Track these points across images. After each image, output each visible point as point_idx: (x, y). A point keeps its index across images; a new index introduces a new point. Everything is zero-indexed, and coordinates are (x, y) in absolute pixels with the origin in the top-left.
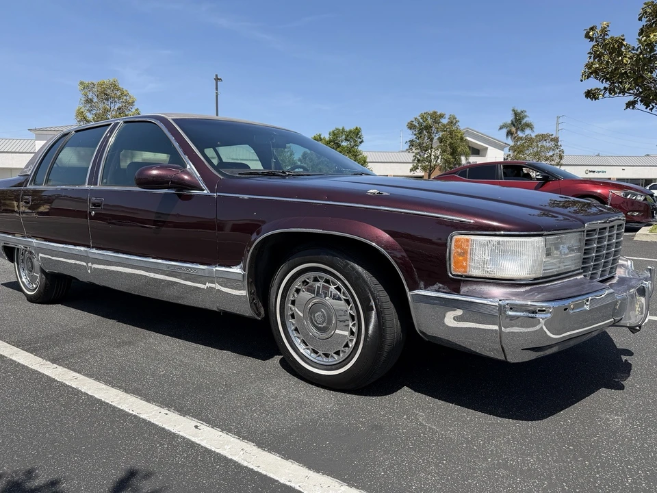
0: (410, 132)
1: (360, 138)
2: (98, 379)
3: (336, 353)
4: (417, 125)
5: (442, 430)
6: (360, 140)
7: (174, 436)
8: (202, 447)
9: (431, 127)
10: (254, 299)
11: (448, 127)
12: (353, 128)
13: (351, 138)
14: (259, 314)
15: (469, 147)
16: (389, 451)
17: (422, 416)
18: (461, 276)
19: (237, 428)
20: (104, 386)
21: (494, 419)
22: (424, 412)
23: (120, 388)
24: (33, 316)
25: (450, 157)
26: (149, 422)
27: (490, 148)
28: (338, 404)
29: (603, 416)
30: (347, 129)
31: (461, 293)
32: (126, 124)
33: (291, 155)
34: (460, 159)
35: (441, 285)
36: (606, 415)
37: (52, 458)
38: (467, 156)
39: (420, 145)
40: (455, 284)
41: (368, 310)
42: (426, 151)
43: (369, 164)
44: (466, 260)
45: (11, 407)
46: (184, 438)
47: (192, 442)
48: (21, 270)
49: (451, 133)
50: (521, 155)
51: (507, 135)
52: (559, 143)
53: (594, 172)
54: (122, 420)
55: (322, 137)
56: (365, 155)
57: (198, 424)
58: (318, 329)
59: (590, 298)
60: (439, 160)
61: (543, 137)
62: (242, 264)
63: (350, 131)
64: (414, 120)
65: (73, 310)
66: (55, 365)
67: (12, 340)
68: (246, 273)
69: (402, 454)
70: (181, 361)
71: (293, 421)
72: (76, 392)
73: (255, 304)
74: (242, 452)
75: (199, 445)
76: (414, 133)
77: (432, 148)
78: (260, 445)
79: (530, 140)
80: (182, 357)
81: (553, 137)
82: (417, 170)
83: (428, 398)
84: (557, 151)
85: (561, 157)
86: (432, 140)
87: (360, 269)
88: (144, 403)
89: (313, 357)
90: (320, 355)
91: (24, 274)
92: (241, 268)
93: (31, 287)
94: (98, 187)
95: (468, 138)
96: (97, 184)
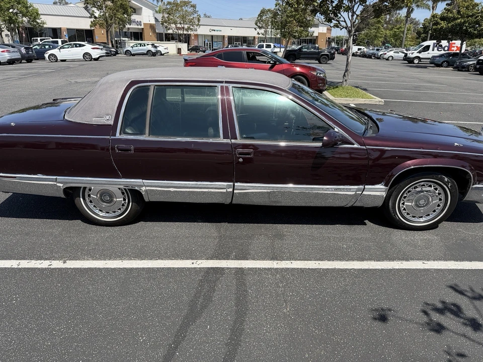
27: (144, 8)
43: (41, 16)
52: (197, 10)
53: (214, 30)
56: (36, 7)
57: (422, 262)
61: (185, 3)
62: (382, 183)
79: (177, 5)
81: (192, 4)
84: (195, 15)
91: (92, 206)
92: (382, 185)
93: (107, 215)
94: (239, 141)
95: (133, 2)
96: (236, 138)
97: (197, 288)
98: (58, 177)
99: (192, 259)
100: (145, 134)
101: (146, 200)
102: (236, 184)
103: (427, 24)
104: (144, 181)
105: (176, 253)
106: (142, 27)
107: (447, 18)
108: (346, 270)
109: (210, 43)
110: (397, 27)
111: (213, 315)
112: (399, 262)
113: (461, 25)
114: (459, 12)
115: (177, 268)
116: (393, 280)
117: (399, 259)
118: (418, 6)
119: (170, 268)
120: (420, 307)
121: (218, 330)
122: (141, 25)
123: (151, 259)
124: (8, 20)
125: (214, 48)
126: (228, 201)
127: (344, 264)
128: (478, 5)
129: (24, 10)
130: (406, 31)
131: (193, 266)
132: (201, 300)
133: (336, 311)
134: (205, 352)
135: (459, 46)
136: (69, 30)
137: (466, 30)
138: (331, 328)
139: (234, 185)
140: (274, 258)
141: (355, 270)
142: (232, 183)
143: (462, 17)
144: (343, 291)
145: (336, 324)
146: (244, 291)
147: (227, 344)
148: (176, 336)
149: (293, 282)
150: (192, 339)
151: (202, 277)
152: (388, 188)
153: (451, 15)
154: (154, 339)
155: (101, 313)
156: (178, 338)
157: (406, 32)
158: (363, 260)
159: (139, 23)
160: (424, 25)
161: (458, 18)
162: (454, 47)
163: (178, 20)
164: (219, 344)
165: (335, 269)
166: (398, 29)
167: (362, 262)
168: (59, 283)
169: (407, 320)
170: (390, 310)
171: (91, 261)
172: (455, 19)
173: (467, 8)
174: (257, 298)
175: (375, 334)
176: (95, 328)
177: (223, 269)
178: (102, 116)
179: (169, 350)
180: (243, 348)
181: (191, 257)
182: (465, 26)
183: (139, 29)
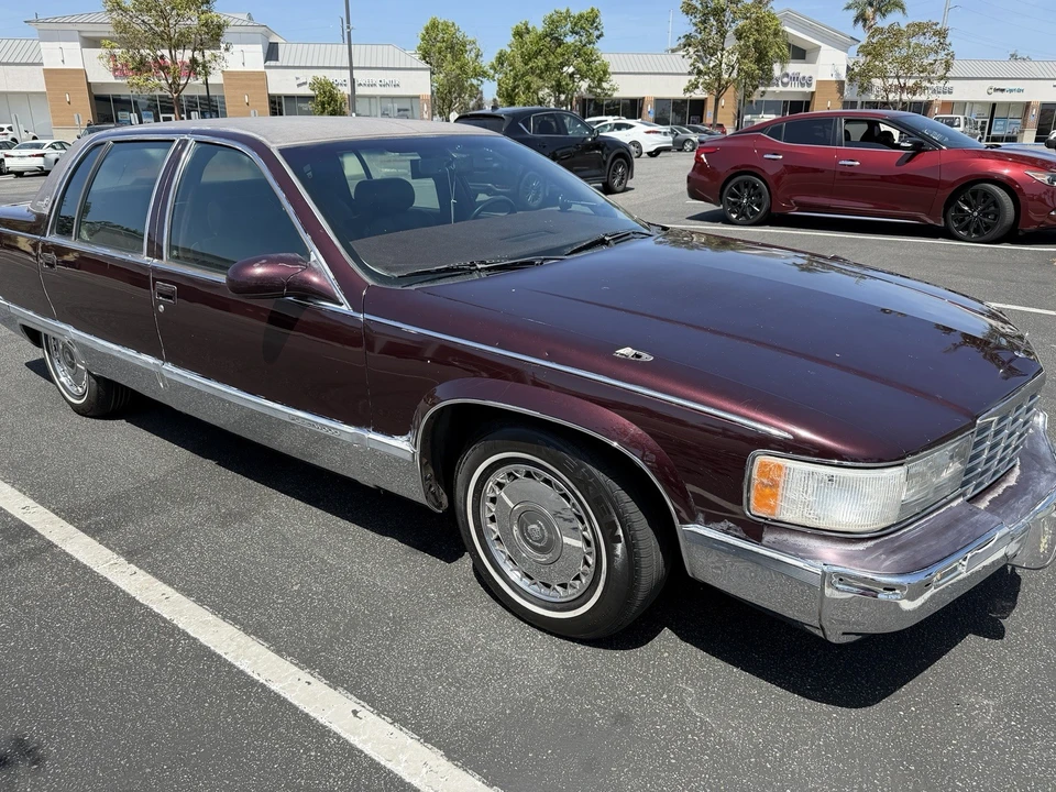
0: (686, 19)
1: (596, 28)
2: (200, 601)
3: (561, 585)
4: (699, 7)
5: (719, 727)
6: (596, 33)
7: (322, 732)
8: (366, 755)
9: (724, 10)
10: (431, 486)
11: (753, 10)
12: (585, 10)
13: (582, 28)
14: (440, 505)
15: (789, 45)
16: (641, 770)
17: (690, 695)
18: (766, 519)
19: (415, 717)
20: (211, 617)
21: (800, 703)
22: (694, 686)
23: (235, 621)
24: (85, 449)
25: (755, 67)
26: (285, 700)
28: (564, 667)
29: (964, 698)
30: (575, 12)
31: (764, 542)
32: (200, 146)
33: (477, 56)
34: (771, 70)
35: (732, 525)
36: (970, 697)
37: (152, 774)
38: (783, 60)
39: (703, 43)
40: (754, 530)
41: (611, 540)
42: (712, 55)
44: (774, 496)
45: (79, 661)
46: (339, 738)
47: (351, 745)
48: (56, 363)
49: (757, 21)
50: (877, 63)
51: (856, 21)
52: (948, 41)
53: (1003, 90)
54: (245, 694)
55: (530, 27)
56: (606, 61)
57: (358, 708)
58: (535, 548)
59: (969, 555)
60: (735, 71)
61: (920, 29)
62: (409, 435)
63: (581, 16)
65: (145, 434)
66: (133, 568)
67: (61, 505)
68: (418, 451)
69: (658, 777)
70: (323, 561)
71: (497, 703)
72: (172, 630)
73: (433, 493)
74: (424, 770)
75: (362, 752)
76: (694, 21)
77: (723, 49)
78: (450, 755)
79: (896, 33)
80: (323, 552)
81: (938, 27)
82: (696, 91)
83: (701, 654)
84: (943, 54)
85: (948, 66)
86: (723, 36)
87: (601, 476)
88: (275, 657)
89: (524, 584)
90: (535, 584)
91: (62, 369)
92: (409, 441)
94: (165, 264)
95: (788, 29)
96: (161, 257)
102: (165, 365)
106: (813, 89)
109: (984, 123)
122: (809, 85)
125: (993, 133)
129: (585, 66)
136: (658, 101)
142: (160, 362)
159: (808, 81)
163: (891, 69)
183: (804, 93)
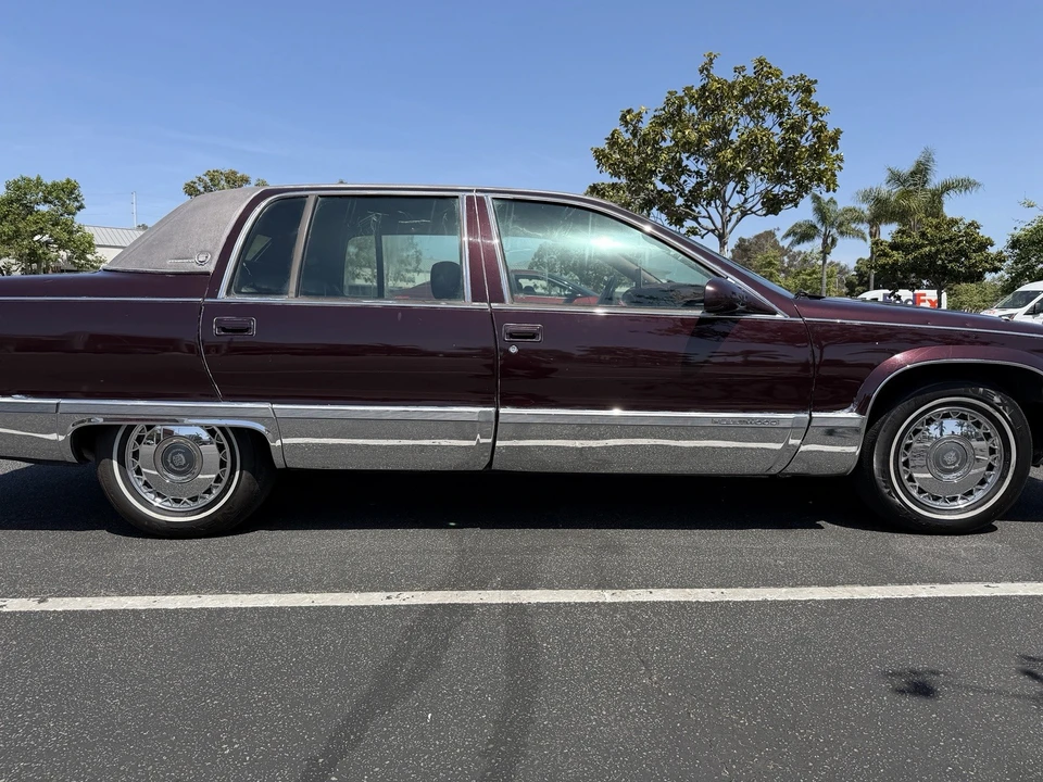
1: (76, 199)
6: (76, 204)
13: (57, 198)
43: (98, 249)
56: (91, 233)
62: (852, 407)
64: (196, 180)
91: (141, 483)
92: (852, 411)
93: (176, 507)
94: (509, 305)
96: (501, 300)
97: (399, 641)
98: (63, 401)
99: (387, 590)
100: (287, 294)
101: (279, 462)
102: (502, 411)
103: (864, 269)
104: (274, 406)
105: (345, 581)
107: (903, 245)
108: (794, 602)
110: (808, 271)
111: (443, 695)
112: (928, 587)
113: (932, 257)
114: (923, 235)
115: (346, 607)
116: (921, 618)
117: (924, 582)
118: (842, 233)
119: (328, 607)
120: (1014, 665)
121: (456, 724)
123: (279, 592)
124: (29, 254)
126: (481, 464)
127: (786, 592)
128: (957, 223)
129: (65, 236)
130: (825, 277)
131: (388, 602)
132: (408, 665)
133: (788, 678)
134: (418, 773)
135: (935, 298)
137: (944, 267)
138: (783, 714)
139: (497, 413)
140: (602, 585)
141: (819, 602)
142: (492, 409)
143: (932, 243)
144: (797, 640)
145: (795, 704)
146: (530, 644)
147: (483, 754)
148: (332, 739)
149: (661, 625)
150: (379, 744)
151: (414, 622)
152: (866, 417)
153: (908, 240)
154: (266, 746)
155: (119, 695)
156: (339, 743)
157: (825, 281)
158: (834, 585)
160: (858, 269)
161: (923, 246)
162: (924, 301)
164: (461, 754)
165: (766, 601)
166: (809, 275)
167: (832, 588)
168: (16, 639)
169: (988, 692)
170: (936, 673)
171: (115, 599)
172: (917, 247)
173: (937, 227)
174: (567, 657)
175: (912, 722)
176: (92, 727)
177: (470, 607)
178: (188, 255)
179: (309, 770)
180: (532, 762)
181: (385, 587)
182: (941, 259)
